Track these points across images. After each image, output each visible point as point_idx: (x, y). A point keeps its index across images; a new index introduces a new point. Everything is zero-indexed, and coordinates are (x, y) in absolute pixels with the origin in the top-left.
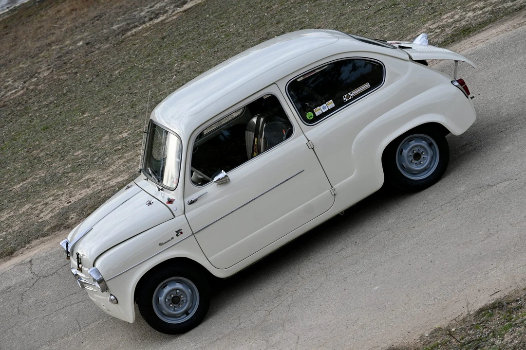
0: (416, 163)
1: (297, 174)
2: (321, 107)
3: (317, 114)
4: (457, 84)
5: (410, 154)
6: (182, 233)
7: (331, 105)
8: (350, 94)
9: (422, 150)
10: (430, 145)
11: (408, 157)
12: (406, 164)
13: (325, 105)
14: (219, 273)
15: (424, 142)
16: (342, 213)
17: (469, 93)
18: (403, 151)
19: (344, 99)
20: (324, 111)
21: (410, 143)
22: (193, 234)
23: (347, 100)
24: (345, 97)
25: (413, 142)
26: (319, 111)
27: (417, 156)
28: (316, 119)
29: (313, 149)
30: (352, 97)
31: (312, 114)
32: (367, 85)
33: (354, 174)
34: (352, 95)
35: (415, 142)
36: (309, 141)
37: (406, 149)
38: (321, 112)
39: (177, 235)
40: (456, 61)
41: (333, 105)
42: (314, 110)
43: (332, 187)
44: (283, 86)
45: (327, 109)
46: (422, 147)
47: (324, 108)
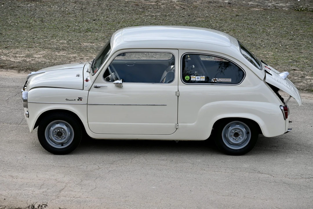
0: (234, 138)
1: (161, 105)
2: (197, 77)
3: (192, 79)
4: (282, 108)
5: (233, 131)
6: (81, 100)
7: (203, 79)
8: (217, 79)
9: (241, 133)
10: (248, 133)
11: (231, 132)
12: (228, 135)
13: (199, 77)
14: (90, 134)
15: (244, 129)
16: (177, 141)
17: (286, 117)
18: (230, 127)
19: (212, 80)
20: (197, 80)
21: (237, 125)
22: (87, 104)
23: (213, 81)
24: (213, 79)
25: (239, 125)
26: (193, 78)
27: (236, 135)
28: (190, 82)
29: (178, 96)
30: (217, 81)
31: (189, 78)
32: (230, 80)
33: (194, 123)
34: (218, 80)
35: (240, 126)
36: (178, 91)
37: (232, 127)
38: (195, 80)
39: (78, 100)
40: (291, 96)
41: (204, 80)
42: (192, 76)
43: (178, 124)
44: (182, 53)
45: (199, 80)
46: (242, 131)
47: (198, 78)
